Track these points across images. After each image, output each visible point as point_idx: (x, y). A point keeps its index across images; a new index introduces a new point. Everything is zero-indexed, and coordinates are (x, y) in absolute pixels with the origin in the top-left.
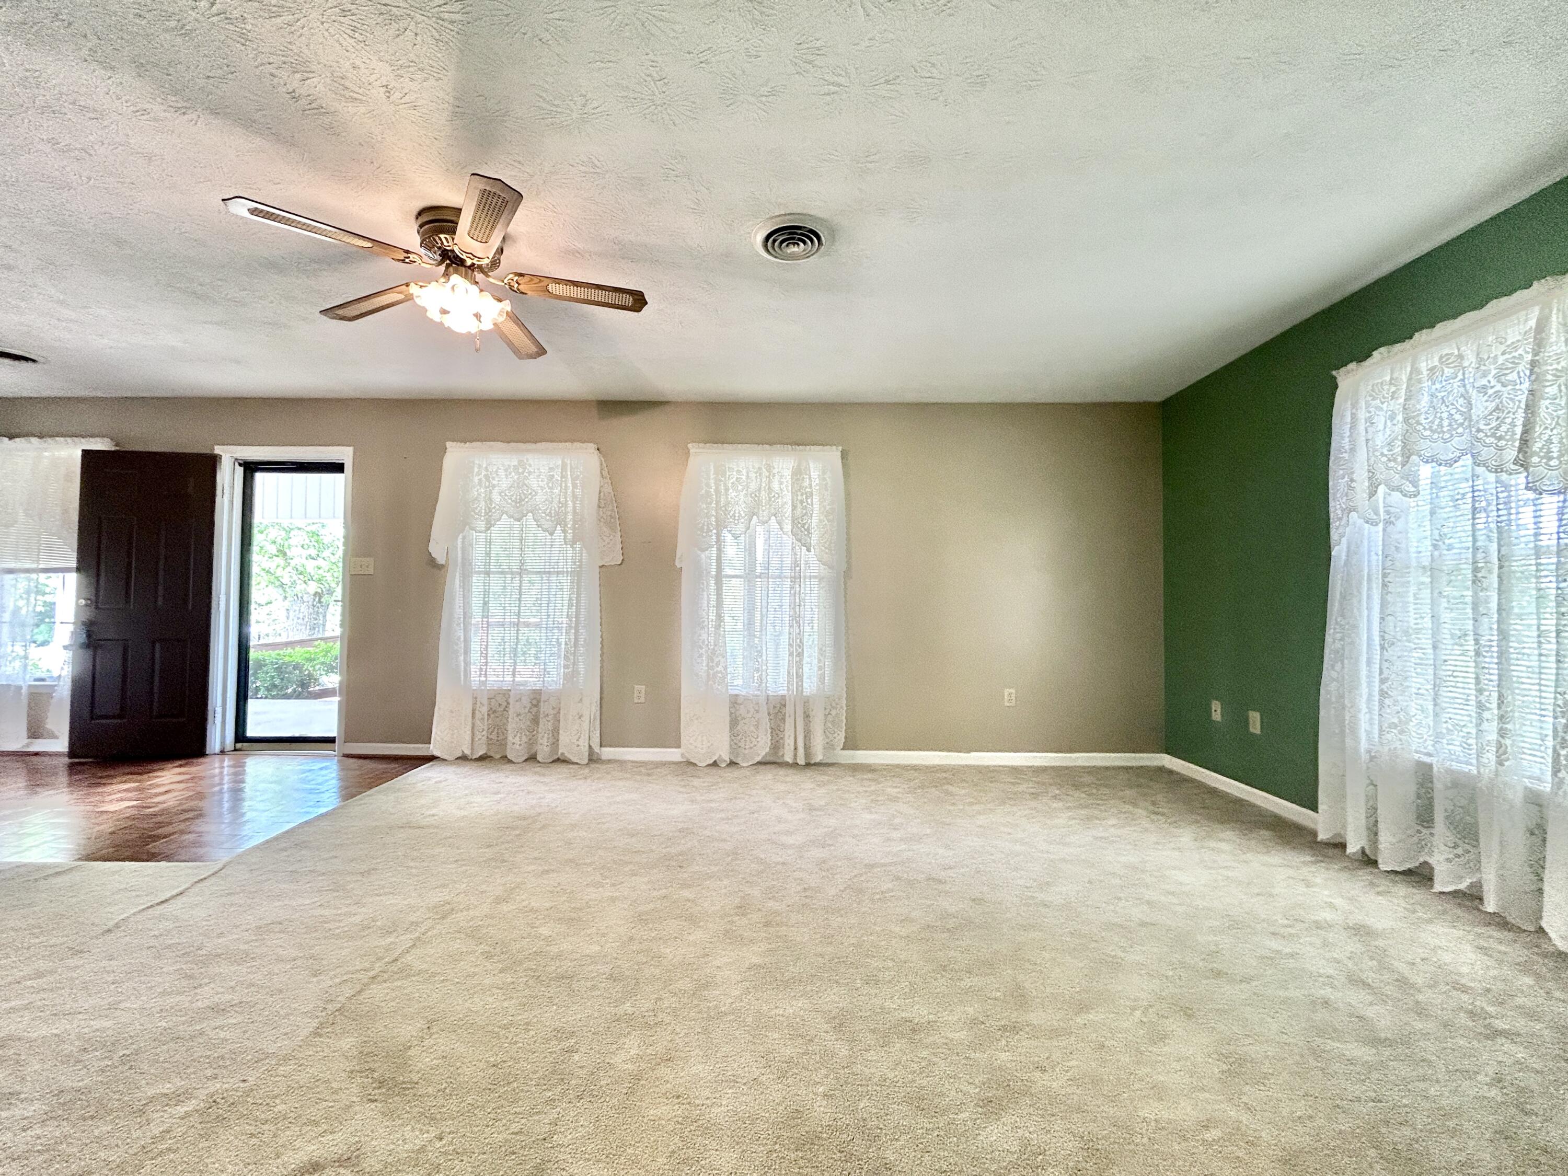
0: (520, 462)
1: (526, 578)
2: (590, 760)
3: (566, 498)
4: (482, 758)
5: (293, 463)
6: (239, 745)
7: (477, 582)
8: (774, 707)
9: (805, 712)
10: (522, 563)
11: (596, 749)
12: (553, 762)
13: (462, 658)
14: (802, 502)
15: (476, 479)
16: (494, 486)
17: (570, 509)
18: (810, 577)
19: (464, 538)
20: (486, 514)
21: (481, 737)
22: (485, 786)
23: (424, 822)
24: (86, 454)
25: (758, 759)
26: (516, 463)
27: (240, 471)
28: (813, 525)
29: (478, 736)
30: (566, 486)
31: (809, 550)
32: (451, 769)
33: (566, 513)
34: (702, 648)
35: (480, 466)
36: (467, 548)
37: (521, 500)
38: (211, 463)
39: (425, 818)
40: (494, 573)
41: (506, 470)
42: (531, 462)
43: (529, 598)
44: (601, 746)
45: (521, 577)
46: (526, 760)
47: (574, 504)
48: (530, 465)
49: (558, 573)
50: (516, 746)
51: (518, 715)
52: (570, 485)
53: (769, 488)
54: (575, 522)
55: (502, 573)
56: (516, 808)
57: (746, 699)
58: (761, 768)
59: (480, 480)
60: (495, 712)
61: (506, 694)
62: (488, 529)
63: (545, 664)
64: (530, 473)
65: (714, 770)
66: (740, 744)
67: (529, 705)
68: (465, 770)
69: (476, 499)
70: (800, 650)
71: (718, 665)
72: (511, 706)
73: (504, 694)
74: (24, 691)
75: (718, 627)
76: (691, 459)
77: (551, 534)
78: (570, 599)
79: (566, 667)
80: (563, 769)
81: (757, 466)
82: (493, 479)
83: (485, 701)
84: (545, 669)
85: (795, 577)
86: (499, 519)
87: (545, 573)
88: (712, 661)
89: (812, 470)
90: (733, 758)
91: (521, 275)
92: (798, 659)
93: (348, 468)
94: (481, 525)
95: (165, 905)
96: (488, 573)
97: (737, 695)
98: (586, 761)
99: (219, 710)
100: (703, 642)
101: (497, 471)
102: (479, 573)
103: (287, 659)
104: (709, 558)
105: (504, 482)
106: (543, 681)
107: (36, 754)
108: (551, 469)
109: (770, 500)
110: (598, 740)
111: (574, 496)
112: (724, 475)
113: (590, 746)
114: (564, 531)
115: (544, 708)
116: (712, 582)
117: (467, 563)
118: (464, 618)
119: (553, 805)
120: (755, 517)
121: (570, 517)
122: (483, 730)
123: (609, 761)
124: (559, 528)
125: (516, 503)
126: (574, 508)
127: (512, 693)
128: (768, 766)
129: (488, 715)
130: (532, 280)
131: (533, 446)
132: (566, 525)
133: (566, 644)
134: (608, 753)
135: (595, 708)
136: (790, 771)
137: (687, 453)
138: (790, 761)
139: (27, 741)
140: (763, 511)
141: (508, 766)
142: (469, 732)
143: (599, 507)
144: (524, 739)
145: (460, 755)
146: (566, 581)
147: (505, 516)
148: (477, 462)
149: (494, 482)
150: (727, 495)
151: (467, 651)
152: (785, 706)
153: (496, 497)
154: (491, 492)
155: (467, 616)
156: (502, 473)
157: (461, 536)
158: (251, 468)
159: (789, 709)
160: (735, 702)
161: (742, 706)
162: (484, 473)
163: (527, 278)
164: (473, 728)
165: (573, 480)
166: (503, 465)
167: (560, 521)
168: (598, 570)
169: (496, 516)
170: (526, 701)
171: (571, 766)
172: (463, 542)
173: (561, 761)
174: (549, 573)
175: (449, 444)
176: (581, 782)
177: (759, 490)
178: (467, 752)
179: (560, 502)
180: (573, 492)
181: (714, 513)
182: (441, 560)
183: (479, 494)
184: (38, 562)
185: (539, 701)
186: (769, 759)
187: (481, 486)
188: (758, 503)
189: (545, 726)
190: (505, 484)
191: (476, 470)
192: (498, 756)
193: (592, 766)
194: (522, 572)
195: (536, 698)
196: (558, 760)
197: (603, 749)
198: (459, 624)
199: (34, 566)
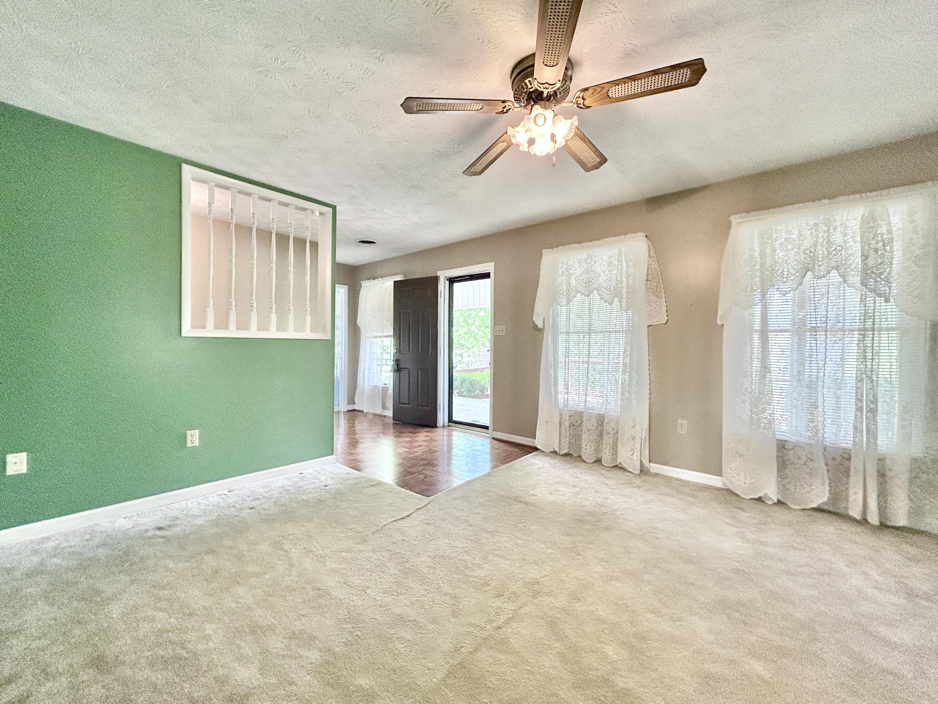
0: (589, 255)
1: (593, 336)
2: (641, 471)
3: (621, 277)
4: (567, 455)
5: (468, 276)
6: (450, 424)
7: (562, 338)
8: (834, 459)
9: (878, 471)
10: (590, 325)
11: (646, 464)
12: (613, 467)
13: (553, 388)
14: (876, 250)
15: (560, 272)
16: (571, 274)
17: (624, 284)
18: (888, 329)
19: (553, 311)
20: (567, 294)
21: (566, 441)
22: (567, 478)
23: (528, 499)
24: (395, 282)
25: (815, 505)
26: (586, 257)
27: (447, 282)
28: (894, 273)
29: (563, 440)
30: (622, 268)
31: (887, 301)
32: (547, 459)
33: (621, 288)
34: (744, 395)
35: (562, 262)
36: (555, 316)
37: (589, 282)
38: (435, 280)
39: (529, 496)
40: (572, 333)
41: (579, 263)
42: (596, 254)
43: (595, 350)
44: (650, 462)
45: (590, 335)
46: (594, 462)
47: (628, 280)
48: (595, 257)
49: (616, 332)
50: (588, 452)
51: (588, 430)
52: (624, 266)
53: (829, 241)
54: (628, 293)
55: (577, 333)
56: (587, 503)
57: (796, 446)
58: (818, 515)
59: (563, 271)
60: (573, 425)
61: (580, 415)
62: (568, 304)
63: (607, 397)
64: (595, 262)
65: (760, 506)
66: (788, 486)
67: (596, 425)
68: (556, 462)
69: (560, 285)
70: (872, 406)
71: (763, 411)
72: (584, 423)
73: (579, 415)
74: (381, 387)
75: (763, 377)
76: (733, 230)
77: (611, 304)
78: (625, 351)
79: (622, 400)
80: (619, 473)
81: (811, 222)
82: (571, 269)
83: (567, 418)
84: (607, 401)
85: (865, 330)
86: (575, 297)
87: (606, 332)
88: (757, 407)
89: (891, 215)
90: (781, 499)
91: (586, 89)
92: (870, 415)
93: (492, 275)
94: (564, 301)
95: (401, 522)
96: (568, 333)
97: (786, 441)
98: (638, 472)
99: (442, 405)
100: (747, 389)
101: (573, 264)
102: (563, 333)
103: (474, 378)
104: (752, 315)
105: (578, 270)
106: (606, 409)
107: (385, 416)
108: (610, 257)
109: (829, 253)
110: (648, 458)
111: (628, 275)
112: (770, 237)
113: (641, 461)
114: (620, 301)
115: (607, 428)
116: (756, 337)
117: (555, 327)
118: (554, 363)
119: (615, 507)
120: (809, 273)
121: (624, 290)
122: (566, 437)
123: (657, 475)
124: (616, 299)
125: (586, 284)
126: (628, 283)
127: (584, 415)
128: (825, 515)
129: (570, 427)
130: (595, 90)
131: (597, 243)
132: (621, 296)
133: (622, 383)
134: (655, 468)
135: (645, 434)
136: (859, 529)
137: (729, 226)
138: (858, 517)
139: (382, 410)
140: (820, 266)
141: (582, 465)
142: (558, 437)
143: (647, 280)
144: (593, 448)
145: (552, 450)
146: (622, 339)
147: (578, 294)
148: (561, 260)
149: (572, 272)
150: (773, 255)
151: (556, 384)
152: (849, 459)
153: (573, 282)
154: (570, 279)
155: (555, 360)
156: (576, 265)
157: (551, 310)
158: (452, 281)
159: (856, 464)
160: (782, 446)
161: (791, 452)
162: (565, 266)
163: (591, 91)
164: (560, 434)
165: (627, 262)
166: (578, 259)
167: (617, 294)
168: (646, 329)
169: (573, 294)
170: (594, 421)
171: (626, 473)
172: (553, 313)
173: (619, 467)
174: (610, 332)
175: (544, 251)
176: (635, 490)
177: (815, 246)
178: (557, 450)
179: (616, 280)
180: (627, 271)
181: (758, 274)
182: (540, 325)
183: (562, 281)
184: (383, 333)
185: (603, 423)
186: (825, 507)
187: (563, 276)
188: (814, 259)
189: (607, 440)
190: (578, 272)
191: (560, 265)
192: (576, 455)
193: (645, 477)
194: (590, 332)
195: (601, 420)
196: (616, 467)
197: (651, 464)
198: (551, 366)
199: (382, 335)
